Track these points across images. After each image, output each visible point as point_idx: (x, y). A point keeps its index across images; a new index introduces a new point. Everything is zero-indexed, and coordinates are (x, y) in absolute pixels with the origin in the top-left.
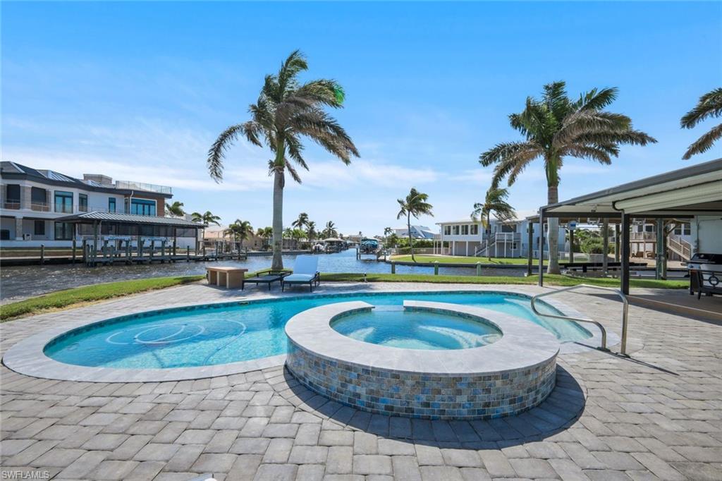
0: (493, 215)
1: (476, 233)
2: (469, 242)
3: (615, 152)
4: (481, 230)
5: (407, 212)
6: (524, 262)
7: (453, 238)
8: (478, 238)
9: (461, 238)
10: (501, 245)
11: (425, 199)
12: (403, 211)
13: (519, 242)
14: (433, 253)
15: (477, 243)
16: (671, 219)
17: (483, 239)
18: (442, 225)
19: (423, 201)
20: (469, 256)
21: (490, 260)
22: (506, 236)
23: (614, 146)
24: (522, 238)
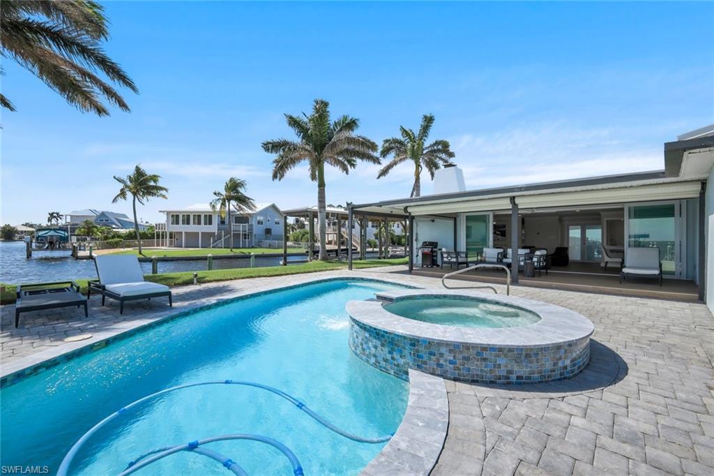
0: (233, 205)
1: (210, 223)
2: (202, 233)
3: (353, 165)
4: (215, 220)
5: (129, 195)
6: (281, 251)
7: (181, 228)
8: (213, 228)
9: (192, 228)
10: (237, 236)
11: (155, 181)
12: (123, 194)
13: (252, 233)
14: (154, 246)
15: (212, 234)
16: (369, 217)
17: (218, 230)
18: (168, 213)
19: (152, 183)
20: (202, 247)
21: (231, 251)
22: (241, 227)
23: (354, 161)
24: (254, 229)
